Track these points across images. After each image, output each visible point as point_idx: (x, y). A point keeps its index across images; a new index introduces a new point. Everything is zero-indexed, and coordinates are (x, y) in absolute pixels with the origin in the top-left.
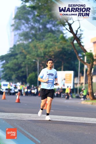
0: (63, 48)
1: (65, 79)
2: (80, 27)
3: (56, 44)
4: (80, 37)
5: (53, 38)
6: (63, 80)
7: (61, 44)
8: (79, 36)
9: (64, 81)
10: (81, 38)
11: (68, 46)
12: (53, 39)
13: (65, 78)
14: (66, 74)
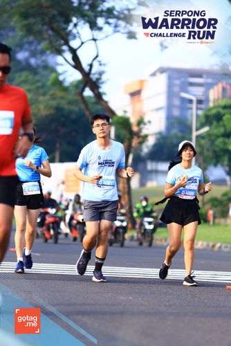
0: (58, 109)
1: (63, 183)
2: (97, 56)
3: (41, 98)
4: (98, 79)
5: (33, 83)
6: (58, 185)
7: (53, 97)
8: (96, 76)
9: (62, 187)
10: (101, 81)
11: (70, 103)
12: (33, 87)
13: (64, 179)
14: (67, 171)
